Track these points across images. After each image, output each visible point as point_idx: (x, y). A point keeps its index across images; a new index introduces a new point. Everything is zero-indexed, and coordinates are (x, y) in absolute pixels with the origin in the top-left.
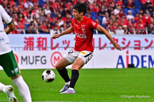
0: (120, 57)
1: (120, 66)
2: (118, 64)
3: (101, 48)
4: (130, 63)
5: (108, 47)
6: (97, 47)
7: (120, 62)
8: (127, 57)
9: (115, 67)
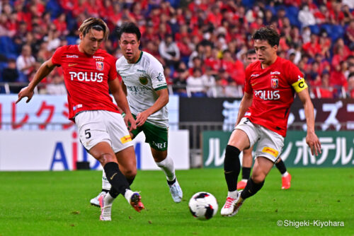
0: (59, 146)
1: (59, 167)
2: (54, 160)
3: (15, 126)
4: (80, 158)
5: (31, 124)
6: (7, 124)
7: (58, 156)
8: (75, 146)
9: (46, 167)
